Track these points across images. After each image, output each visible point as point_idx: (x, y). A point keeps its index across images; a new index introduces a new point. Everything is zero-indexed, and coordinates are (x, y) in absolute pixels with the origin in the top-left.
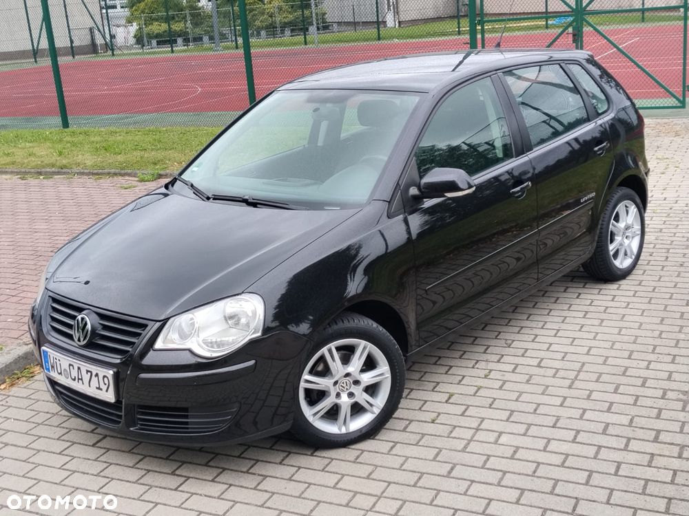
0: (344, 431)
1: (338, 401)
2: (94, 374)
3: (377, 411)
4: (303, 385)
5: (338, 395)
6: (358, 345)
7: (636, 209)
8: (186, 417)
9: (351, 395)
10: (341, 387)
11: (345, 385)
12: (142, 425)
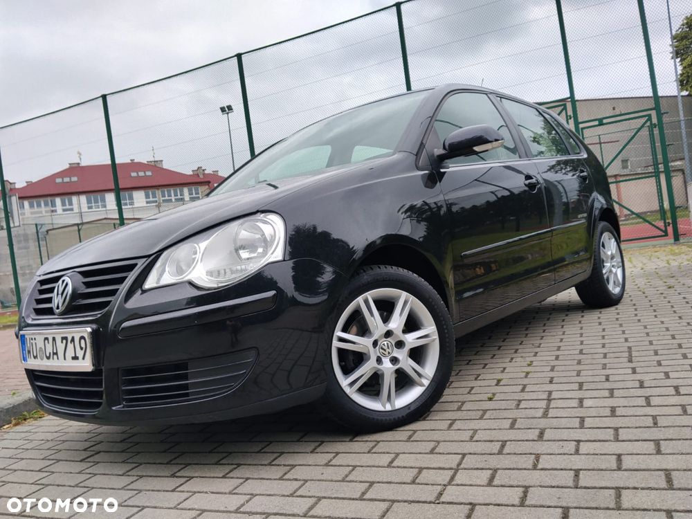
0: (388, 407)
1: (379, 367)
2: (69, 339)
3: (426, 382)
4: (336, 344)
5: (379, 360)
6: (398, 298)
7: (615, 243)
8: (185, 377)
9: (394, 360)
10: (381, 350)
11: (385, 348)
12: (128, 401)
